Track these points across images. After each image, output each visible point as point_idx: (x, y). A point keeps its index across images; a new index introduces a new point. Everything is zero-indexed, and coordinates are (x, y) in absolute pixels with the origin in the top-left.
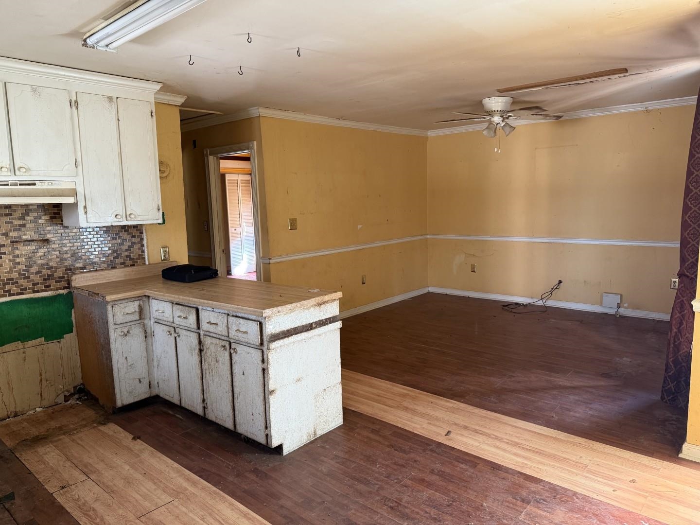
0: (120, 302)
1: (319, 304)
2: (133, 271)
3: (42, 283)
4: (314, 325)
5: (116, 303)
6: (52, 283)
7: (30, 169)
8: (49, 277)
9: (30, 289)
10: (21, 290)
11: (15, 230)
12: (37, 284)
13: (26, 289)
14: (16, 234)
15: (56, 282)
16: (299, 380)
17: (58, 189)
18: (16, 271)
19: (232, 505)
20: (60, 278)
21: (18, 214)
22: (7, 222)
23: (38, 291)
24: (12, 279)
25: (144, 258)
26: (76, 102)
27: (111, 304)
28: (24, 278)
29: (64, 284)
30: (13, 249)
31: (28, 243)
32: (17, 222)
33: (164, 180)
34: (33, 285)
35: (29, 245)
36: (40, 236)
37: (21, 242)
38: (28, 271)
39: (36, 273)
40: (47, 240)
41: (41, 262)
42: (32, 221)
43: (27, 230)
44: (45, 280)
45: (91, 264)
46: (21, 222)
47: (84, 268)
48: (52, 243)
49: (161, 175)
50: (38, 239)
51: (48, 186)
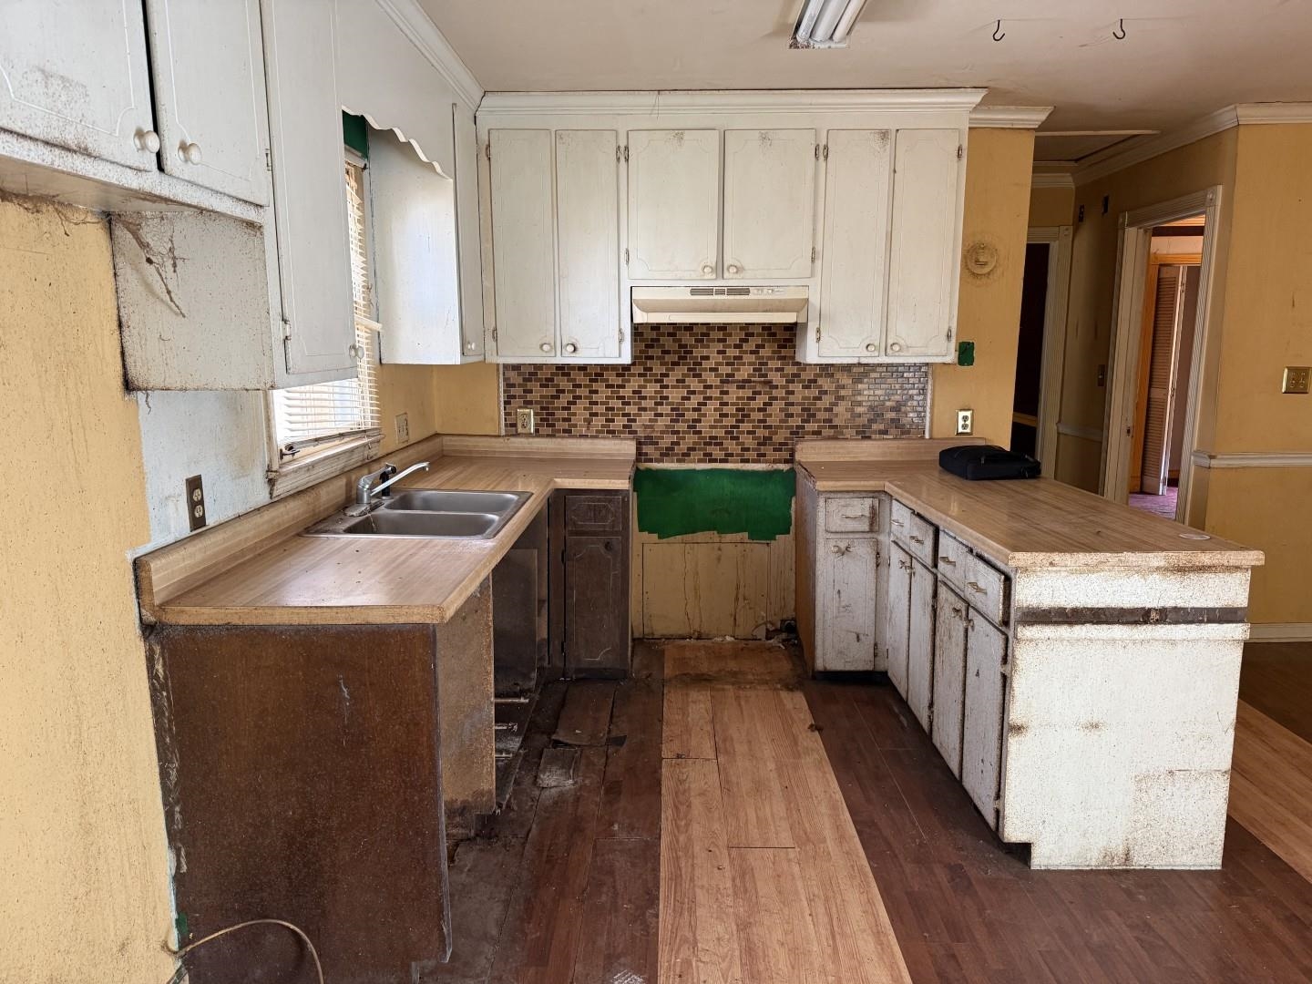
0: (839, 495)
1: (1181, 570)
2: (898, 448)
3: (754, 450)
4: (1154, 615)
5: (832, 495)
6: (768, 450)
7: (743, 269)
8: (765, 441)
9: (738, 455)
10: (726, 455)
11: (728, 364)
12: (748, 449)
13: (732, 455)
14: (728, 370)
15: (775, 450)
16: (1096, 726)
17: (780, 301)
18: (722, 427)
20: (780, 444)
21: (735, 339)
22: (719, 352)
23: (747, 461)
24: (716, 438)
25: (923, 427)
26: (826, 147)
27: (824, 495)
28: (732, 438)
29: (786, 455)
30: (722, 393)
31: (742, 385)
32: (732, 352)
33: (984, 280)
34: (743, 449)
35: (743, 387)
36: (760, 376)
37: (733, 382)
38: (738, 427)
39: (749, 433)
40: (770, 382)
41: (757, 416)
42: (752, 352)
43: (744, 364)
44: (759, 444)
45: (831, 427)
46: (737, 352)
47: (818, 433)
48: (776, 387)
49: (979, 271)
50: (757, 379)
51: (766, 295)
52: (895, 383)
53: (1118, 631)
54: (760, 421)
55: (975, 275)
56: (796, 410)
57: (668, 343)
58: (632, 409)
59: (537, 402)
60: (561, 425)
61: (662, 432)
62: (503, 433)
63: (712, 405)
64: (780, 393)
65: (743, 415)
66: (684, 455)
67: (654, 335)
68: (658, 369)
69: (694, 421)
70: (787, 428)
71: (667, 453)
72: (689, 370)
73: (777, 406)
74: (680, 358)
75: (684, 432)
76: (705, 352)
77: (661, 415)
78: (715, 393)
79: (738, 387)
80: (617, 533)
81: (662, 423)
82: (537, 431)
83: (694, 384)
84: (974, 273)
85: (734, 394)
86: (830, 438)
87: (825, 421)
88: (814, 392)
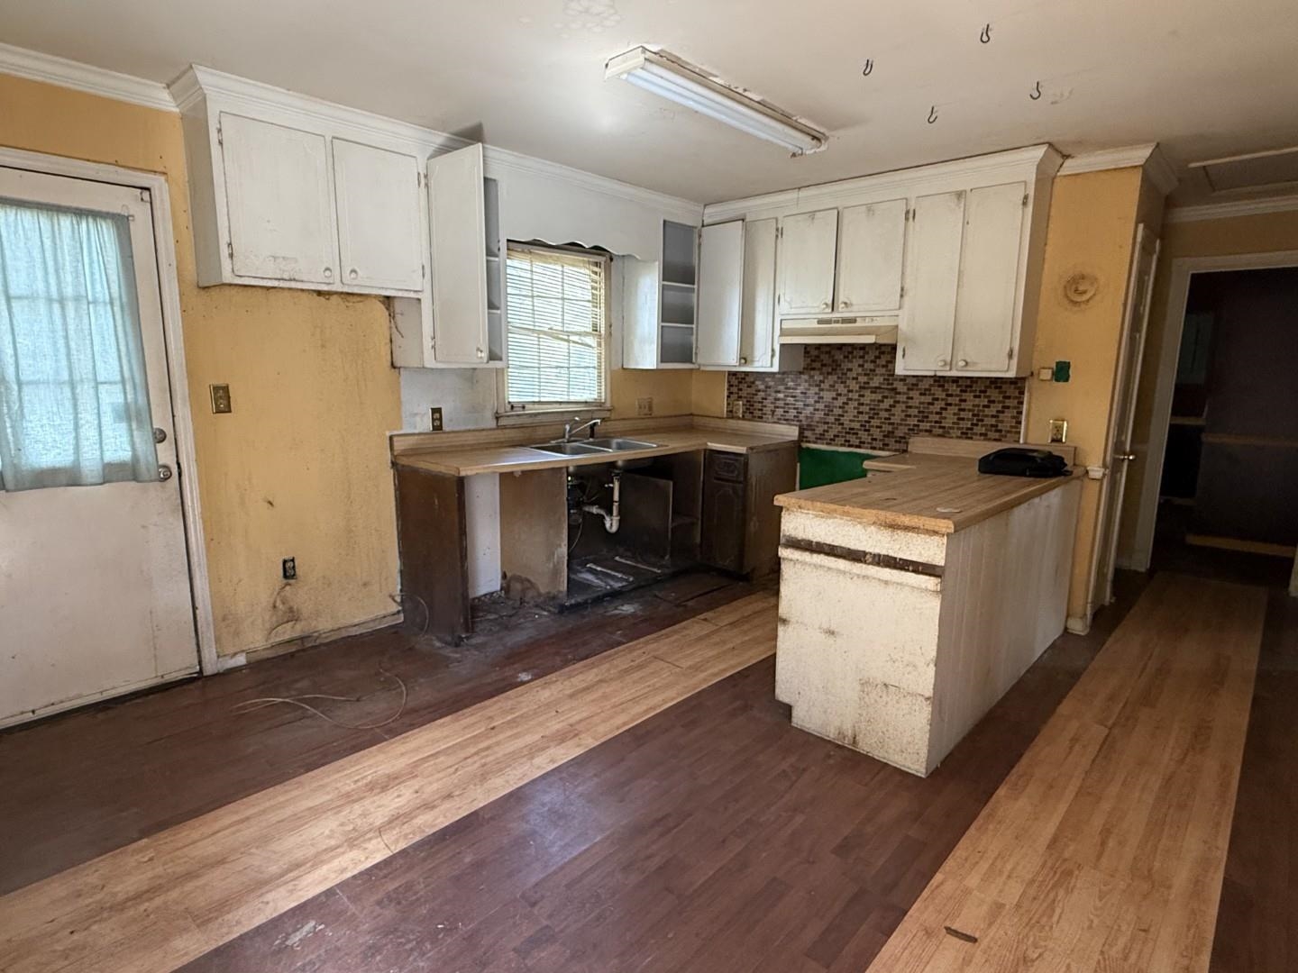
1: (893, 527)
3: (880, 440)
4: (869, 558)
6: (891, 441)
7: (852, 305)
8: (889, 435)
9: (868, 443)
10: (861, 442)
11: (865, 375)
12: (876, 439)
13: (864, 443)
14: (864, 379)
15: (896, 442)
16: (832, 633)
17: (878, 327)
18: (858, 421)
19: (673, 699)
20: (900, 437)
21: (871, 356)
22: (860, 366)
23: (874, 448)
24: (853, 429)
25: (1019, 433)
26: (914, 211)
28: (865, 430)
29: (903, 446)
30: (860, 396)
31: (875, 390)
32: (869, 366)
33: (1083, 306)
34: (873, 439)
35: (875, 392)
36: (888, 384)
37: (868, 388)
38: (869, 422)
39: (877, 427)
40: (895, 389)
41: (884, 414)
42: (883, 366)
43: (876, 375)
44: (884, 436)
45: (940, 427)
46: (872, 366)
47: (930, 431)
48: (899, 393)
49: (1078, 299)
50: (886, 387)
51: (867, 323)
52: (994, 394)
53: (842, 564)
54: (886, 419)
55: (1075, 303)
56: (914, 412)
57: (825, 358)
58: (800, 405)
59: (745, 397)
60: (758, 413)
61: (818, 422)
62: (725, 416)
63: (853, 404)
64: (902, 398)
65: (874, 413)
66: (831, 440)
67: (816, 353)
68: (818, 378)
69: (839, 415)
70: (906, 425)
71: (820, 438)
72: (838, 378)
73: (898, 410)
74: (833, 369)
75: (832, 423)
76: (850, 366)
77: (818, 410)
78: (856, 396)
79: (872, 392)
80: (740, 482)
81: (819, 415)
82: (743, 416)
83: (841, 389)
84: (1072, 301)
85: (869, 397)
86: (939, 436)
87: (936, 422)
88: (929, 399)
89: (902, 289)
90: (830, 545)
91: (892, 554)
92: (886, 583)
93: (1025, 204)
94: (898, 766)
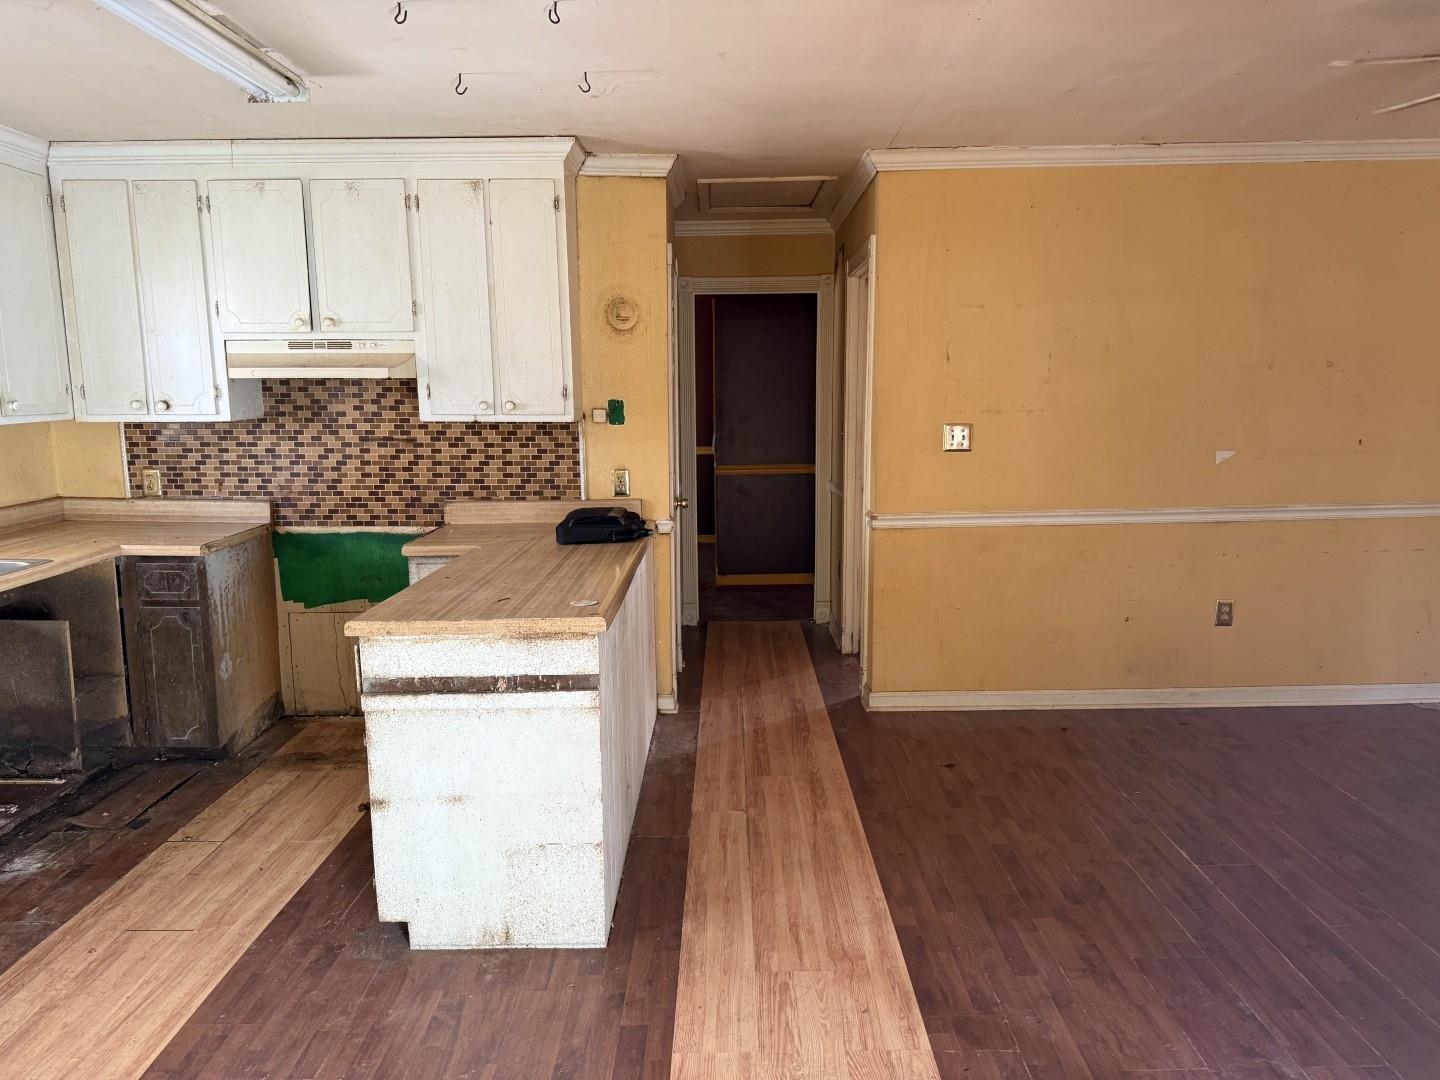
0: (431, 561)
1: (527, 637)
2: (552, 510)
3: (402, 512)
4: (502, 685)
5: (424, 561)
6: (418, 512)
7: (341, 322)
8: (413, 503)
9: (385, 517)
10: (372, 517)
11: (366, 421)
12: (395, 511)
13: (378, 517)
14: (367, 427)
15: (425, 512)
16: (460, 799)
17: (384, 355)
18: (365, 488)
20: (431, 505)
21: (372, 395)
22: (355, 408)
23: (395, 524)
24: (360, 499)
25: (579, 487)
26: (415, 198)
27: (415, 561)
28: (377, 500)
29: (436, 517)
30: (362, 451)
31: (383, 442)
32: (370, 408)
33: (627, 336)
34: (390, 511)
35: (385, 445)
36: (403, 433)
37: (373, 440)
38: (383, 488)
39: (395, 493)
40: (414, 440)
41: (402, 476)
42: (391, 408)
43: (384, 421)
44: (407, 505)
45: (482, 488)
46: (374, 408)
47: (469, 494)
48: (421, 445)
49: (621, 326)
50: (400, 436)
51: (369, 349)
52: (544, 442)
53: (464, 700)
54: (406, 481)
55: (618, 331)
56: (444, 469)
57: (300, 398)
58: (266, 469)
59: (163, 463)
60: (192, 487)
61: (300, 493)
62: (129, 495)
63: (352, 464)
65: (387, 474)
66: (325, 517)
67: (284, 389)
68: (291, 426)
69: (334, 481)
70: (435, 488)
71: (307, 516)
72: (324, 426)
73: (423, 466)
74: (314, 414)
75: (324, 493)
76: (341, 408)
77: (298, 475)
78: (355, 451)
79: (380, 445)
80: (195, 603)
81: (299, 484)
82: (165, 493)
83: (330, 441)
84: (615, 329)
85: (375, 452)
86: (483, 499)
87: (476, 481)
88: (462, 451)
89: (414, 304)
90: (441, 678)
91: (531, 672)
92: (528, 712)
93: (556, 207)
94: (571, 947)
